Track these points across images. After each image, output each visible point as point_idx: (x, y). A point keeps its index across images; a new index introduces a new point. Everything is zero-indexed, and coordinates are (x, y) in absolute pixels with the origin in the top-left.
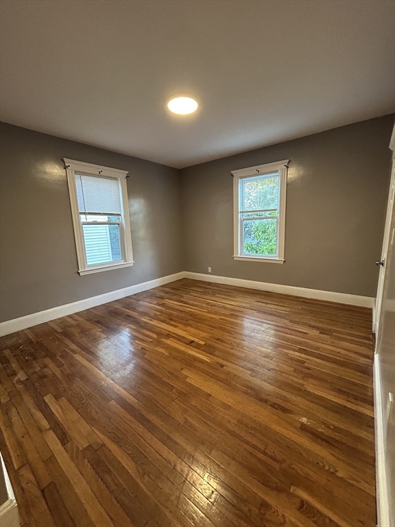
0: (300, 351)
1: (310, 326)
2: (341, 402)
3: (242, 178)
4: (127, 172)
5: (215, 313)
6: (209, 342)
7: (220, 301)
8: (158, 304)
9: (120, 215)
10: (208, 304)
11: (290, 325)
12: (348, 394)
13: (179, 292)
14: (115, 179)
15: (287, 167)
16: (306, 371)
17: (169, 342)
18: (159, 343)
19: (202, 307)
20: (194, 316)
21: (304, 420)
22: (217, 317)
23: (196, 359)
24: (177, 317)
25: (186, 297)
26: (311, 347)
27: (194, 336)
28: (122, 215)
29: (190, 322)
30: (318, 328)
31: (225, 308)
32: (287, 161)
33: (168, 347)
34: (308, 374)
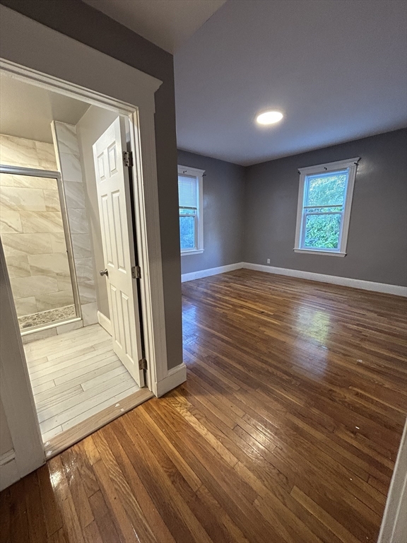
0: (358, 325)
1: (368, 310)
2: (391, 355)
3: (308, 175)
4: (204, 171)
5: (279, 296)
6: (276, 314)
7: (281, 288)
8: (225, 286)
9: (196, 208)
10: (270, 289)
11: (349, 308)
12: (399, 353)
13: (241, 279)
14: (195, 177)
15: (357, 165)
16: (363, 337)
17: (244, 311)
18: (236, 311)
19: (264, 290)
20: (260, 297)
21: (361, 361)
22: (281, 299)
23: (269, 323)
24: (244, 295)
25: (249, 283)
26: (369, 323)
27: (264, 309)
28: (198, 208)
29: (257, 300)
30: (376, 312)
31: (287, 293)
32: (358, 158)
33: (244, 314)
34: (365, 339)
